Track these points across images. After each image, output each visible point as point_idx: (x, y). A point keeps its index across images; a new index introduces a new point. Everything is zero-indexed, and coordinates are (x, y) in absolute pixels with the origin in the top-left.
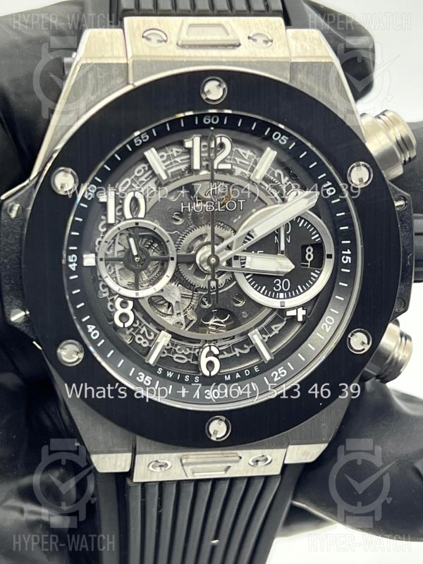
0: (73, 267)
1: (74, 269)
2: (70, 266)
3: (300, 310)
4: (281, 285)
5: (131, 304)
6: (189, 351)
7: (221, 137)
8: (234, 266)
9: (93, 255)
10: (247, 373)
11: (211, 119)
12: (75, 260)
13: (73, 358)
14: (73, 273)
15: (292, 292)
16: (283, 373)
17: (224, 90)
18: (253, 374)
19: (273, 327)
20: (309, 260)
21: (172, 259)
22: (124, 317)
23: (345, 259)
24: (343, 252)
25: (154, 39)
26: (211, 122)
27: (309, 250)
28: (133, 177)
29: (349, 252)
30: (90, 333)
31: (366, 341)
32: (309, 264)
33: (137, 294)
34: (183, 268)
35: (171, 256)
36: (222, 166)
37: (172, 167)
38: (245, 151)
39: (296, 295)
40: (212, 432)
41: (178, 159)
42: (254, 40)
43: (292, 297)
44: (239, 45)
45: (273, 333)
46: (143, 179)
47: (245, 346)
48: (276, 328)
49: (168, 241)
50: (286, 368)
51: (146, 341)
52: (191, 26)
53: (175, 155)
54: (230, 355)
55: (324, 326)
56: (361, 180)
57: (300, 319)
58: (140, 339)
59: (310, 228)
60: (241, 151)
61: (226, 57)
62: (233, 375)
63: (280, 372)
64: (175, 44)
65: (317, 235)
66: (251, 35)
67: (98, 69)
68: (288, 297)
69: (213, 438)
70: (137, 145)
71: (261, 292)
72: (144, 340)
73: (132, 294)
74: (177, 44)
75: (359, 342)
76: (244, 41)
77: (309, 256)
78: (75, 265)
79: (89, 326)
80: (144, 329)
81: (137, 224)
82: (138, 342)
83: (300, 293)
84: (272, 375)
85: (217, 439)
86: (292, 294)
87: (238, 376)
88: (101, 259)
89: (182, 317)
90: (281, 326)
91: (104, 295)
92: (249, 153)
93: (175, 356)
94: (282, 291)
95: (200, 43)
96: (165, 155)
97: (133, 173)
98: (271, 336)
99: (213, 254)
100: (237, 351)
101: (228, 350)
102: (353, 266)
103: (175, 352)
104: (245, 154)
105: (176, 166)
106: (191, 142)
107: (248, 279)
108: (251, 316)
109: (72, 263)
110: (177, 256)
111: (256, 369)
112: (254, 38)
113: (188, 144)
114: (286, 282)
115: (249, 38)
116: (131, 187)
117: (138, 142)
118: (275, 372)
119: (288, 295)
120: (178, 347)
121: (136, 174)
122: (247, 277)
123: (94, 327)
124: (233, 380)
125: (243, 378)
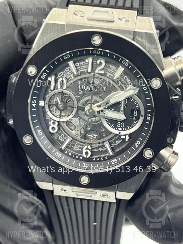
0: (34, 105)
1: (34, 106)
2: (33, 105)
3: (127, 136)
4: (120, 125)
5: (57, 123)
6: (80, 146)
7: (101, 60)
8: (101, 114)
9: (43, 102)
10: (102, 159)
11: (96, 52)
12: (35, 103)
13: (29, 142)
14: (34, 108)
15: (125, 128)
16: (116, 161)
17: (101, 40)
18: (105, 160)
19: (117, 142)
20: (135, 116)
21: (75, 108)
22: (53, 128)
23: (148, 118)
24: (148, 115)
25: (79, 15)
26: (97, 53)
27: (135, 112)
28: (64, 72)
29: (150, 115)
30: (38, 133)
31: (151, 154)
32: (135, 117)
33: (59, 120)
34: (80, 112)
35: (75, 106)
36: (100, 72)
37: (81, 70)
38: (112, 67)
39: (126, 130)
40: (82, 181)
41: (84, 67)
42: (121, 20)
43: (125, 130)
44: (114, 21)
45: (116, 144)
46: (68, 73)
47: (104, 148)
48: (118, 142)
49: (74, 100)
50: (118, 160)
51: (63, 139)
52: (95, 11)
53: (83, 64)
54: (97, 150)
55: (136, 145)
56: (156, 86)
57: (127, 140)
58: (60, 138)
59: (135, 103)
60: (111, 66)
61: (106, 26)
62: (96, 159)
63: (115, 161)
64: (86, 18)
65: (138, 106)
66: (120, 18)
67: (53, 26)
68: (123, 130)
69: (82, 183)
70: (65, 59)
71: (112, 126)
72: (62, 139)
73: (57, 119)
74: (87, 19)
75: (148, 154)
76: (116, 20)
77: (135, 114)
78: (35, 104)
79: (38, 130)
80: (63, 134)
81: (62, 91)
82: (60, 139)
83: (128, 129)
84: (111, 162)
85: (84, 184)
86: (124, 129)
87: (98, 159)
88: (46, 104)
89: (79, 131)
90: (120, 141)
91: (48, 118)
92: (114, 67)
93: (74, 147)
94: (120, 127)
95: (97, 19)
96: (79, 64)
97: (65, 70)
98: (115, 145)
99: (91, 108)
100: (100, 149)
101: (97, 148)
102: (150, 121)
103: (74, 146)
104: (112, 68)
105: (83, 69)
106: (88, 60)
107: (106, 121)
108: (106, 136)
109: (34, 104)
110: (78, 106)
111: (106, 158)
112: (121, 19)
113: (87, 61)
114: (122, 124)
115: (119, 19)
116: (63, 75)
117: (65, 58)
118: (113, 161)
119: (123, 129)
120: (76, 144)
121: (66, 70)
122: (106, 119)
123: (40, 131)
124: (96, 161)
125: (100, 160)
